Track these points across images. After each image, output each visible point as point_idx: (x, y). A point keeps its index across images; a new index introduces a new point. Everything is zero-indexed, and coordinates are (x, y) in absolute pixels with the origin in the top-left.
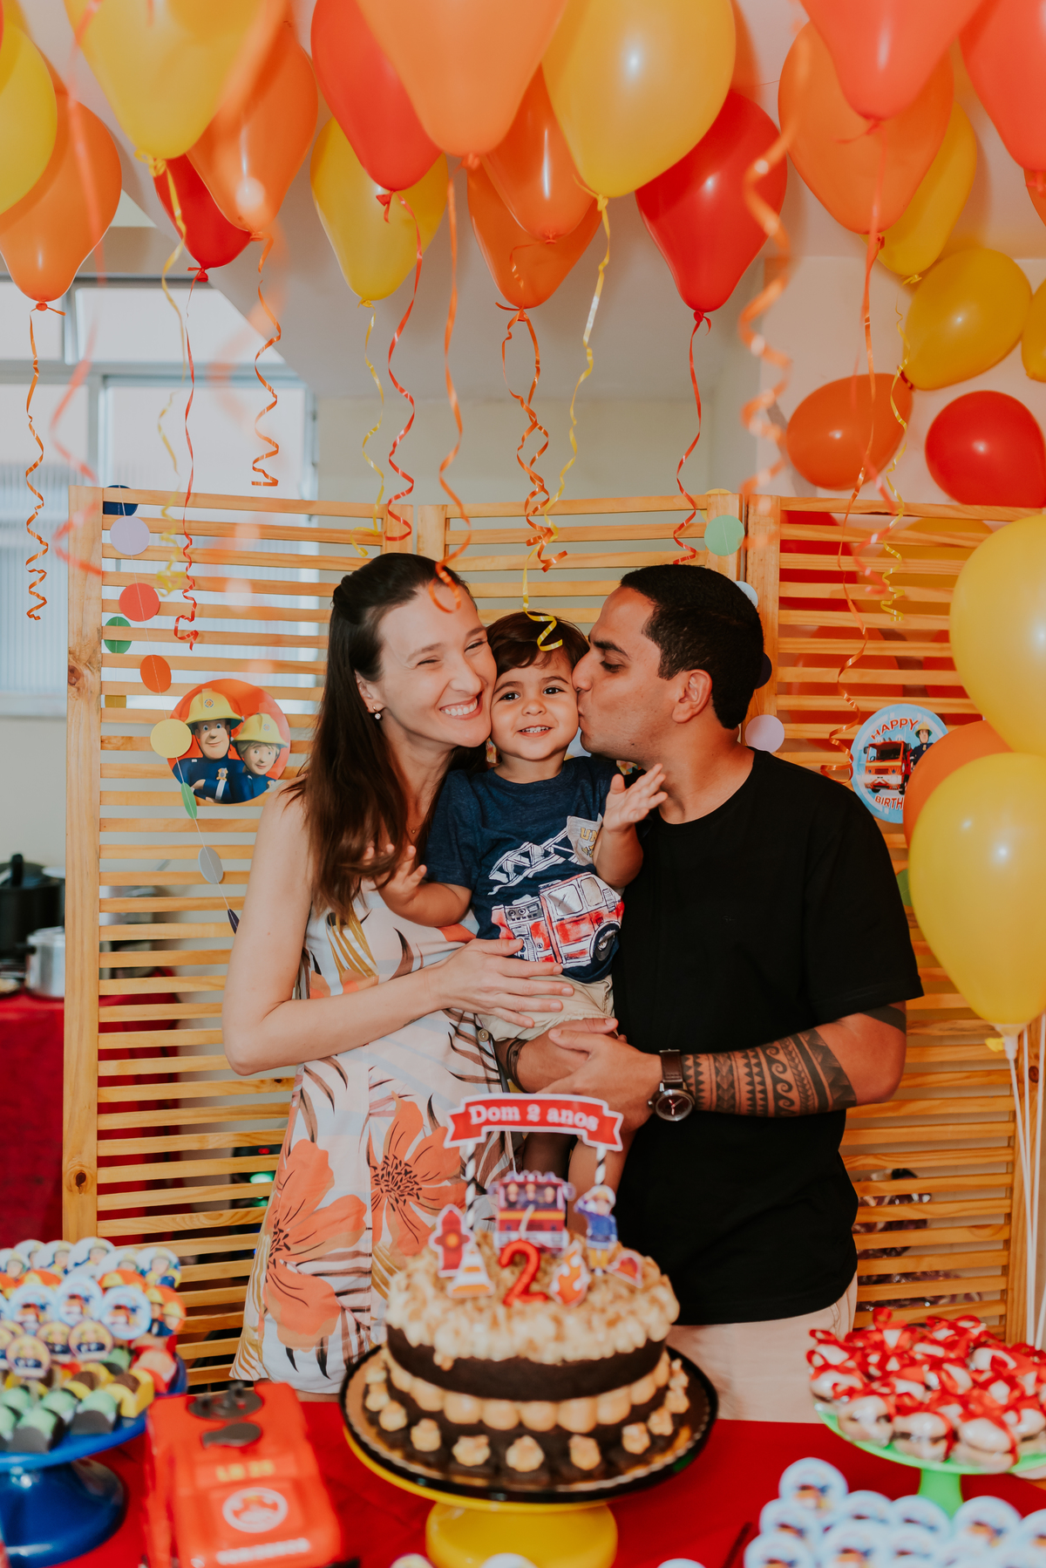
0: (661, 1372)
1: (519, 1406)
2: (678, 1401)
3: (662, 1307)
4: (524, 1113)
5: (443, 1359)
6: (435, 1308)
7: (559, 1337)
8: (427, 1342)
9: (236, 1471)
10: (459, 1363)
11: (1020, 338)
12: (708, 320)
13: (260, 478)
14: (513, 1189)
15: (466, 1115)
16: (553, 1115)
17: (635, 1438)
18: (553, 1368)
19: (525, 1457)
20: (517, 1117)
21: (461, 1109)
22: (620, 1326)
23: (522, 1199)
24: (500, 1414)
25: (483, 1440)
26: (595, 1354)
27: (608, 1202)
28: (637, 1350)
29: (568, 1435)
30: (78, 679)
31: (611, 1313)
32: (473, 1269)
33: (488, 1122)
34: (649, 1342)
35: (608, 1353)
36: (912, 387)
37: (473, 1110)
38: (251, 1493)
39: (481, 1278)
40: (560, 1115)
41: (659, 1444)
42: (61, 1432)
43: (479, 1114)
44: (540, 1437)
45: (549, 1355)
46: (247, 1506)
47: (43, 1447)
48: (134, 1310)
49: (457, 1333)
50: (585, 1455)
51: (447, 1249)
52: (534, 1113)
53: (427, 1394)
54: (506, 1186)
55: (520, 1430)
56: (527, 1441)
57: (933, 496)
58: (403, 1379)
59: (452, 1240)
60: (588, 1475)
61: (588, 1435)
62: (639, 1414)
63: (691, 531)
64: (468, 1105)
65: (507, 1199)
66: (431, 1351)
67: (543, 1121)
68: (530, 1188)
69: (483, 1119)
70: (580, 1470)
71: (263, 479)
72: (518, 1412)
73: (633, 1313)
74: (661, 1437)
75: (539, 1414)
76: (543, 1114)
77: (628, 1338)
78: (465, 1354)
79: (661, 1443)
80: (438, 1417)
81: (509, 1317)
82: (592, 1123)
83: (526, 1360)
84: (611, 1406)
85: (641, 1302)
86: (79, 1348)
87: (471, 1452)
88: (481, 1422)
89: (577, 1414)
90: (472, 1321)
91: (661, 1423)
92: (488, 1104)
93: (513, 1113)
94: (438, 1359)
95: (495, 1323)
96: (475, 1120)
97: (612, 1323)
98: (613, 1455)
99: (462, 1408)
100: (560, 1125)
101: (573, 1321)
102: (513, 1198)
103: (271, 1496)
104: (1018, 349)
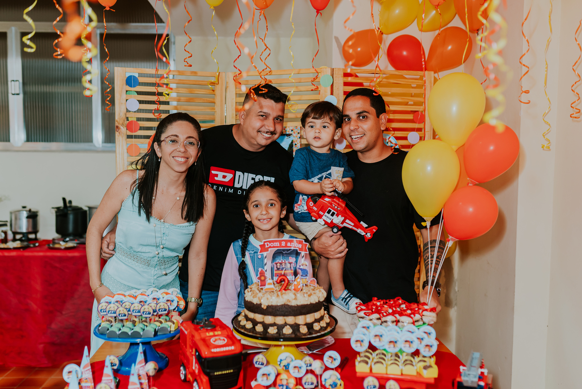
0: (322, 312)
1: (285, 317)
2: (327, 319)
3: (323, 293)
4: (281, 244)
5: (264, 306)
6: (260, 295)
7: (295, 299)
8: (259, 303)
9: (211, 334)
10: (268, 307)
11: (416, 17)
12: (321, 13)
13: (186, 64)
14: (278, 264)
15: (264, 245)
16: (289, 244)
17: (316, 327)
18: (295, 306)
19: (287, 331)
20: (279, 245)
21: (263, 243)
22: (312, 296)
23: (281, 267)
24: (280, 320)
25: (276, 327)
26: (306, 303)
27: (306, 265)
28: (316, 303)
29: (299, 325)
30: (119, 129)
31: (309, 293)
32: (270, 284)
33: (270, 247)
34: (319, 301)
35: (309, 303)
36: (382, 33)
37: (266, 244)
38: (217, 338)
39: (272, 286)
40: (291, 244)
41: (322, 329)
42: (156, 333)
43: (268, 245)
44: (291, 326)
45: (293, 303)
46: (216, 340)
47: (152, 336)
48: (172, 301)
49: (268, 299)
50: (304, 330)
51: (261, 281)
52: (283, 244)
53: (259, 317)
54: (276, 264)
55: (286, 324)
56: (288, 326)
57: (391, 68)
58: (251, 315)
59: (263, 278)
60: (305, 335)
61: (304, 325)
62: (318, 321)
63: (316, 80)
64: (264, 242)
65: (277, 268)
66: (261, 304)
67: (286, 246)
68: (283, 264)
69: (269, 246)
70: (303, 334)
71: (187, 65)
72: (285, 319)
73: (315, 293)
74: (323, 327)
75: (290, 320)
76: (286, 244)
77: (314, 300)
78: (270, 304)
79: (323, 328)
80: (263, 323)
81: (282, 295)
82: (300, 246)
83: (287, 305)
84: (310, 318)
85: (317, 291)
86: (159, 310)
87: (272, 331)
88: (275, 323)
89: (301, 320)
90: (271, 296)
91: (323, 324)
92: (270, 242)
93: (277, 244)
94: (262, 306)
95: (278, 295)
96: (266, 247)
97: (310, 296)
98: (311, 331)
99: (269, 319)
100: (290, 247)
101: (299, 295)
102: (278, 267)
103: (222, 338)
104: (416, 20)
